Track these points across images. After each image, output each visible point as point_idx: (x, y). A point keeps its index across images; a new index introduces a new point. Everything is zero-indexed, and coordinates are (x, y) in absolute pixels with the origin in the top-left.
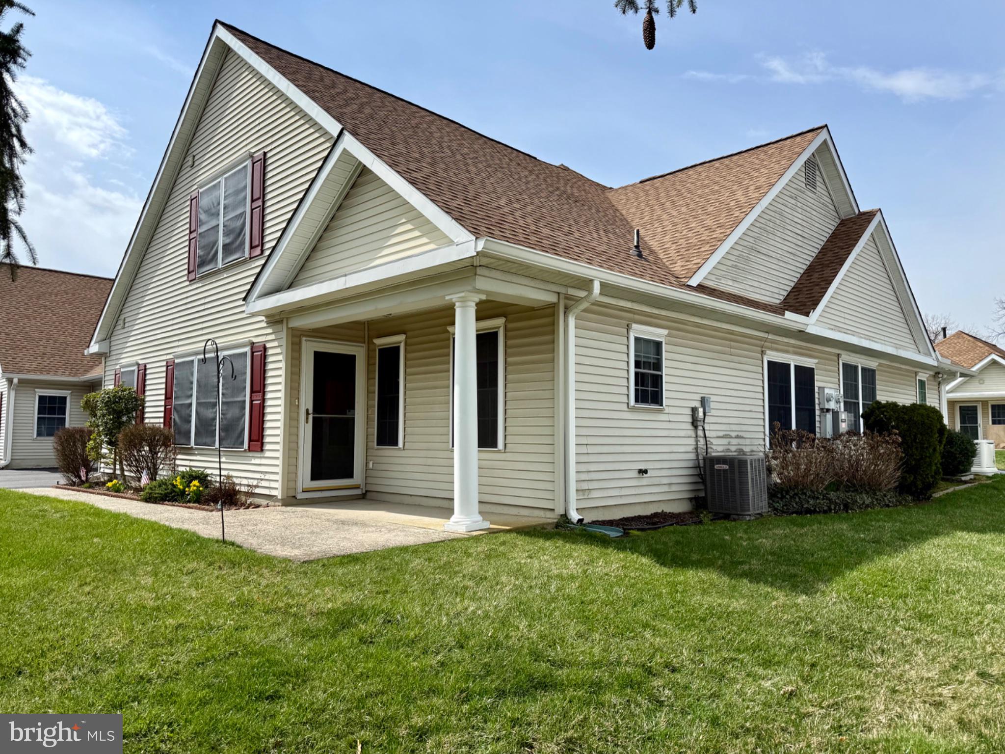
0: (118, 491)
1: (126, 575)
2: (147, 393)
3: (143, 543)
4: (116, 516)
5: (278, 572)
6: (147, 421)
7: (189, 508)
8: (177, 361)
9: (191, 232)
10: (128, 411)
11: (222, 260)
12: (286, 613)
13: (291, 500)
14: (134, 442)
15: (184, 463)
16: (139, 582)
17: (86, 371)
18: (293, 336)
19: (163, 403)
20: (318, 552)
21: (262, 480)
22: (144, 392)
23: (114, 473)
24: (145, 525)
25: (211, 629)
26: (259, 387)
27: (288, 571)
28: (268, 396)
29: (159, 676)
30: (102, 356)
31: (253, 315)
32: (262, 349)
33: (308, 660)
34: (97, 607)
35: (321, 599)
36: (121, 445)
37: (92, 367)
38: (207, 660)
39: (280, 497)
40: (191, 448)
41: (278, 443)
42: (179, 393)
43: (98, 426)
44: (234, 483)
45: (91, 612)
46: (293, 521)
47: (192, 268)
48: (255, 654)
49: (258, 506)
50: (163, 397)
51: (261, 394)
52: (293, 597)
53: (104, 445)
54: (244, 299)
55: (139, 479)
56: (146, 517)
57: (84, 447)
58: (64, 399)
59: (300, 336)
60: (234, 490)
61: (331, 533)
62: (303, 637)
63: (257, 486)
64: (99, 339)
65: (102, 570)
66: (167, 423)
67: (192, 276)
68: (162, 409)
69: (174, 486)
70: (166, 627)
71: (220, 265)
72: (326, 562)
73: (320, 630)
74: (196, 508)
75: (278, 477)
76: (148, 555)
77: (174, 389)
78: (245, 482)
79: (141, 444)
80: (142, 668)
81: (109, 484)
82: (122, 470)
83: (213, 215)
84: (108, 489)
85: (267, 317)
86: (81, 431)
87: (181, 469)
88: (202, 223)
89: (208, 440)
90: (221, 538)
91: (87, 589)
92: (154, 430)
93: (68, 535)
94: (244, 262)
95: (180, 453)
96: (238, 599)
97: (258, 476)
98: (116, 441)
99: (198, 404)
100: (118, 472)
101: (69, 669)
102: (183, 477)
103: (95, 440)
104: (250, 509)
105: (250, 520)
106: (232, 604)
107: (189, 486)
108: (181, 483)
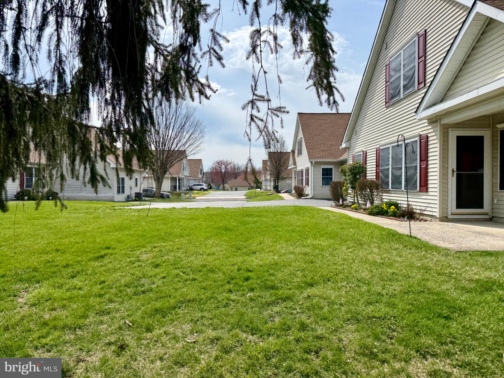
0: (356, 209)
1: (366, 246)
2: (368, 164)
3: (372, 233)
4: (358, 220)
5: (443, 255)
6: (368, 177)
7: (390, 219)
8: (381, 148)
9: (386, 83)
10: (360, 173)
11: (403, 94)
12: (450, 276)
13: (444, 219)
14: (363, 188)
15: (386, 198)
16: (372, 250)
17: (340, 156)
18: (443, 129)
19: (375, 169)
20: (465, 248)
21: (427, 207)
22: (366, 164)
23: (354, 201)
24: (371, 225)
25: (409, 277)
26: (425, 158)
27: (448, 255)
28: (430, 162)
29: (387, 294)
30: (347, 149)
31: (421, 120)
32: (426, 138)
33: (466, 303)
34: (355, 259)
35: (470, 273)
36: (357, 189)
37: (342, 155)
38: (409, 292)
39: (438, 217)
40: (390, 190)
41: (436, 188)
42: (383, 164)
43: (347, 180)
44: (413, 209)
45: (354, 260)
46: (447, 229)
47: (387, 101)
48: (435, 294)
49: (426, 221)
50: (375, 166)
51: (426, 162)
52: (452, 268)
53: (350, 189)
54: (416, 112)
55: (366, 205)
56: (371, 222)
57: (341, 189)
58: (331, 169)
59: (448, 129)
60: (413, 212)
61: (472, 238)
62: (462, 291)
63: (425, 210)
64: (346, 141)
65: (356, 243)
66: (377, 178)
67: (388, 105)
68: (375, 172)
69: (383, 208)
70: (387, 272)
71: (402, 96)
72: (471, 253)
73: (472, 289)
74: (394, 219)
75: (437, 206)
76: (374, 239)
77: (380, 162)
78: (418, 208)
79: (366, 188)
80: (379, 289)
81: (353, 206)
82: (358, 200)
83: (397, 71)
84: (352, 209)
85: (428, 120)
86: (340, 183)
87: (385, 200)
88: (392, 77)
89: (398, 186)
90: (409, 234)
91: (351, 250)
92: (372, 182)
93: (339, 226)
94: (415, 92)
95: (384, 193)
96: (422, 265)
97: (425, 205)
98: (355, 187)
99: (392, 168)
100: (356, 201)
101: (348, 283)
102: (386, 204)
103: (346, 186)
104: (422, 222)
105: (423, 227)
106: (419, 267)
107: (390, 209)
108: (386, 207)
